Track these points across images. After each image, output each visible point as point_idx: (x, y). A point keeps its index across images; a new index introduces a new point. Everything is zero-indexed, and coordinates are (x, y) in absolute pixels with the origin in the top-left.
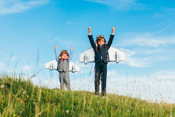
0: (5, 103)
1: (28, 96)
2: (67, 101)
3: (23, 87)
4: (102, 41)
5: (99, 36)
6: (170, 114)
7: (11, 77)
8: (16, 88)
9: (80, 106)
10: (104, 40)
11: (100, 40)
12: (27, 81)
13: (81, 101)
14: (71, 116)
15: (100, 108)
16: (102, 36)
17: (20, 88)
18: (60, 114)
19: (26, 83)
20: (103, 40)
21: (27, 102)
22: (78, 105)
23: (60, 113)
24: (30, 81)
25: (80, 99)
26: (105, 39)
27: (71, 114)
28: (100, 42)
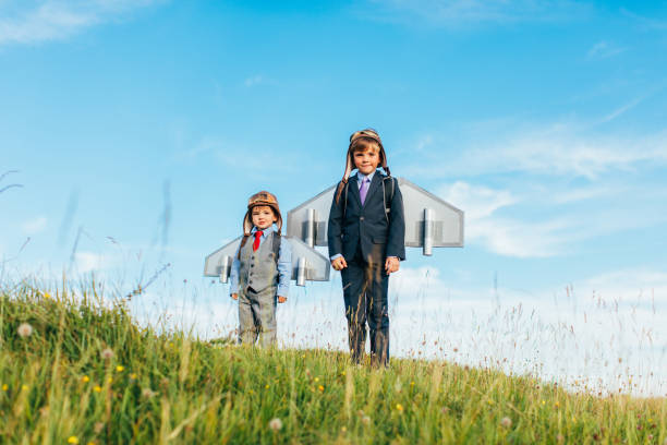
0: (36, 395)
1: (120, 368)
2: (267, 387)
3: (99, 335)
4: (371, 154)
5: (357, 134)
6: (658, 435)
7: (52, 295)
8: (73, 336)
9: (318, 404)
10: (377, 148)
11: (362, 148)
12: (115, 312)
13: (321, 387)
14: (286, 440)
15: (393, 413)
16: (371, 134)
17: (86, 338)
18: (248, 434)
19: (109, 317)
20: (374, 150)
21: (119, 390)
22: (309, 400)
23: (245, 432)
24: (123, 313)
25: (317, 379)
26: (380, 145)
27: (287, 435)
28: (361, 155)
